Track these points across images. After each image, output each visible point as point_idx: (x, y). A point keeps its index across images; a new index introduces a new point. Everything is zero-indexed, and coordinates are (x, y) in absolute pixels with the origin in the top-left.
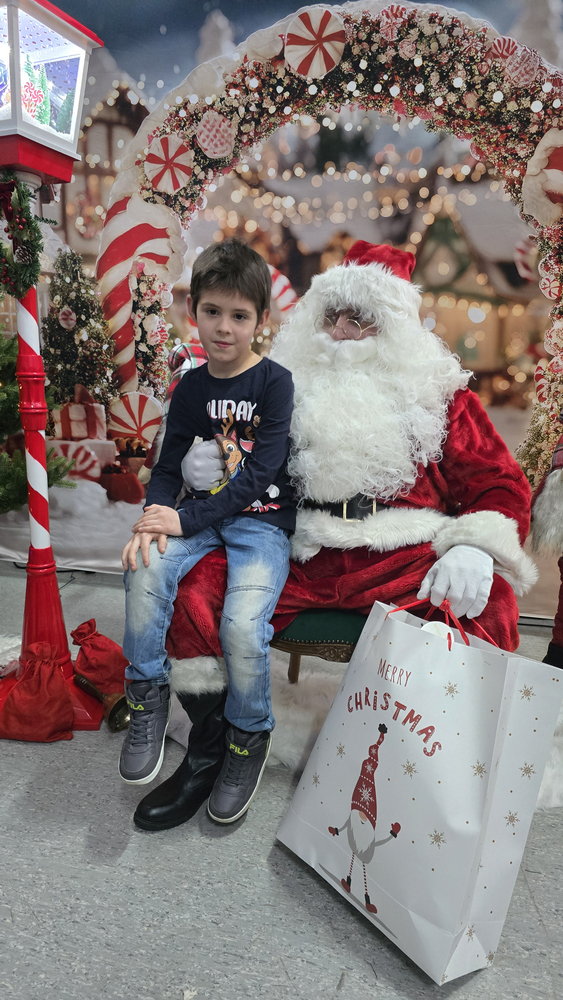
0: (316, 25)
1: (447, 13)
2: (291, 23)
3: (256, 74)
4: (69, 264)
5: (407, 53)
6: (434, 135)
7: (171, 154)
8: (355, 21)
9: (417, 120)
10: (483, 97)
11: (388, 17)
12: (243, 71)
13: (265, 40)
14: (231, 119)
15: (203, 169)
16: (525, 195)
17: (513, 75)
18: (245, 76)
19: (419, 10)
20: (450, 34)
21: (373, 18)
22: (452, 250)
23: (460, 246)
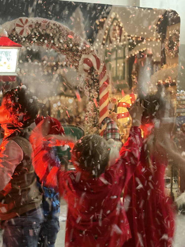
0: (24, 22)
1: (58, 23)
2: (17, 21)
5: (48, 32)
6: (56, 54)
8: (35, 23)
9: (52, 50)
10: (68, 45)
11: (43, 22)
16: (79, 70)
17: (74, 40)
19: (51, 22)
20: (59, 28)
21: (39, 22)
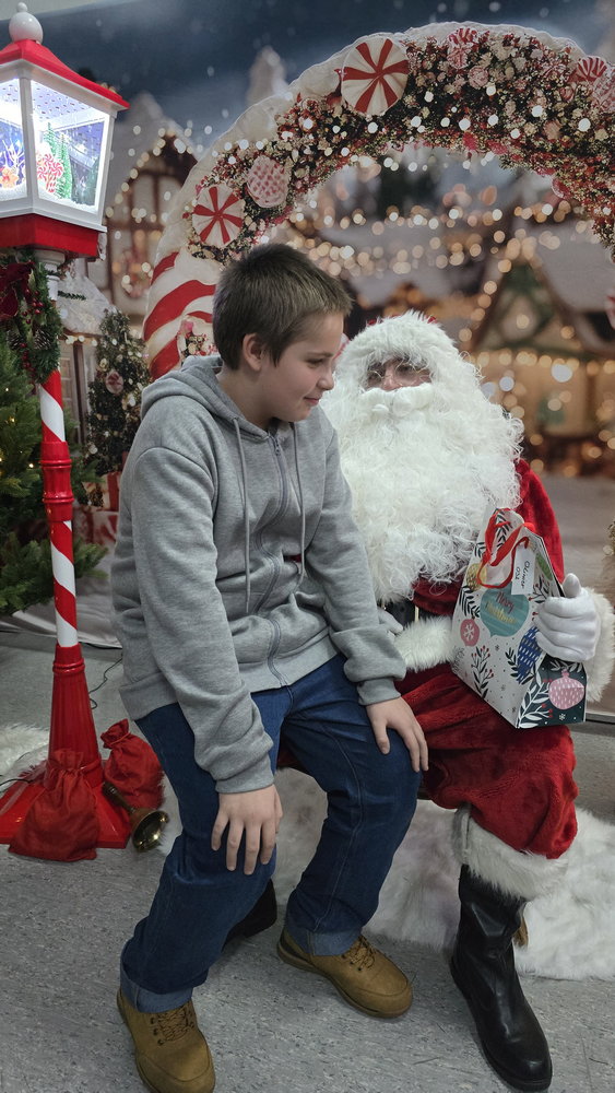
0: (375, 55)
1: (524, 32)
2: (348, 56)
3: (310, 114)
4: (115, 325)
5: (478, 81)
6: (509, 172)
7: (220, 205)
8: (419, 49)
9: (490, 156)
10: (567, 126)
11: (456, 42)
12: (296, 111)
13: (319, 76)
14: (284, 164)
15: (254, 220)
17: (602, 99)
18: (299, 116)
19: (492, 31)
20: (527, 56)
21: (439, 44)
22: (532, 300)
23: (541, 295)
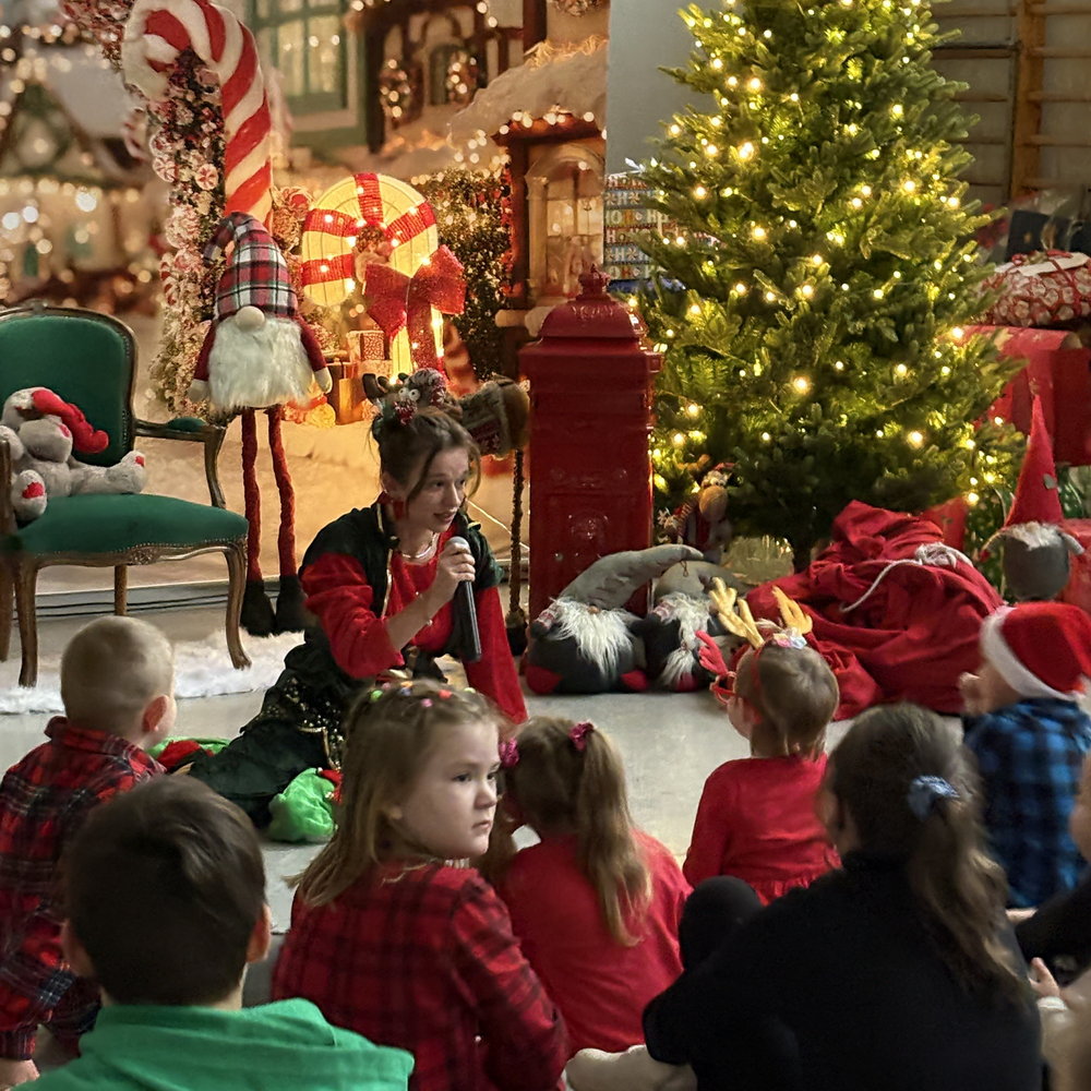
16: (125, 61)
22: (48, 124)
23: (57, 120)
